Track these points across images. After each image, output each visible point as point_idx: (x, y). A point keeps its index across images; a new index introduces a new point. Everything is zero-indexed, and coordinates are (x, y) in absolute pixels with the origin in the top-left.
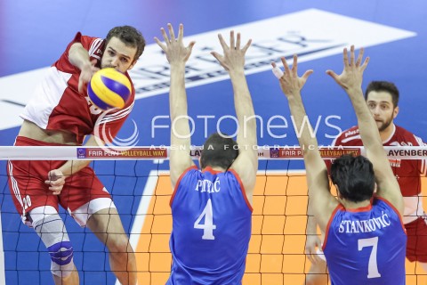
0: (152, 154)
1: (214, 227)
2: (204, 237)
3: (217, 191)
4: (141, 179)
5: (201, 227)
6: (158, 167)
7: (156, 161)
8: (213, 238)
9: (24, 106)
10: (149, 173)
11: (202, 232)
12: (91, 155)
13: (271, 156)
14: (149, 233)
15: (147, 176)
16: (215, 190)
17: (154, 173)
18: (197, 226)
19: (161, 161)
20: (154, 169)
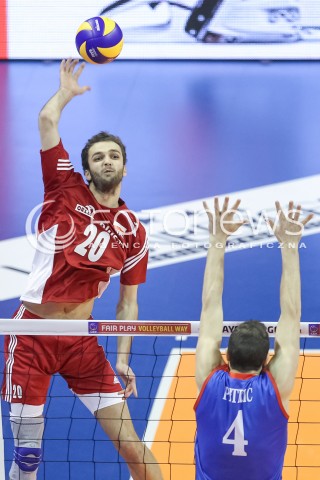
0: (174, 329)
1: (246, 443)
2: (234, 454)
3: (249, 401)
4: (161, 359)
5: (230, 442)
6: (181, 344)
7: (179, 337)
8: (245, 454)
9: (28, 273)
10: (170, 350)
11: (232, 447)
12: (105, 330)
13: (310, 333)
14: (170, 419)
15: (168, 355)
16: (247, 399)
17: (175, 351)
18: (225, 440)
19: (184, 337)
20: (176, 347)
